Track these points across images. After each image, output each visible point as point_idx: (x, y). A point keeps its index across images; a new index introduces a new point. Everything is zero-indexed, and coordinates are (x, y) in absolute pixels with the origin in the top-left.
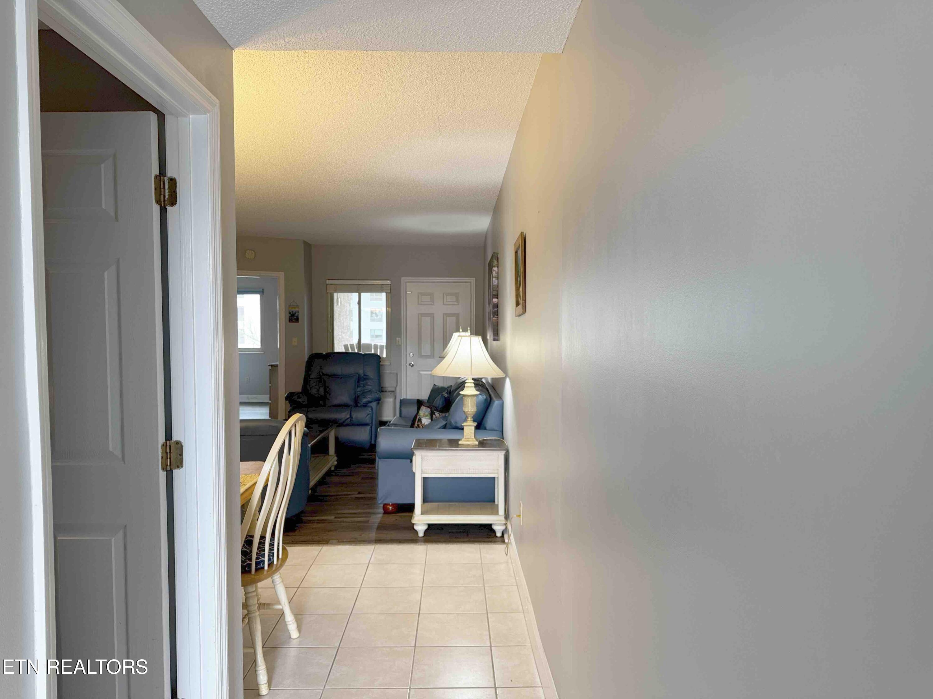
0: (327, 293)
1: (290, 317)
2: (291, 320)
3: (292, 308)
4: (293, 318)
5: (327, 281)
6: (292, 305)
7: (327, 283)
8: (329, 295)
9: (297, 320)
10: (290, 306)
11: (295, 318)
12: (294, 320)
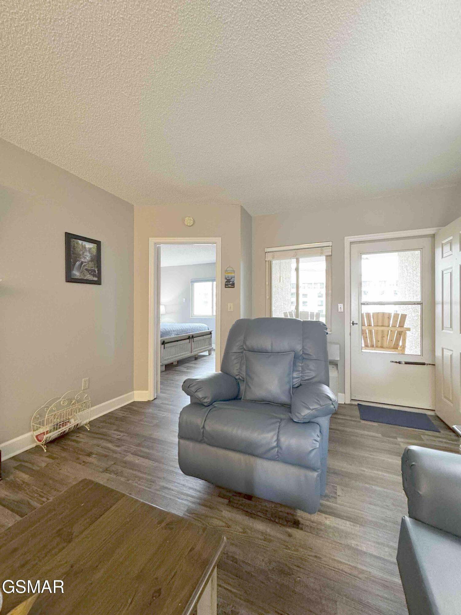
0: (266, 261)
1: (226, 282)
2: (226, 286)
3: (228, 273)
4: (229, 283)
5: (266, 249)
6: (229, 271)
7: (266, 251)
8: (267, 263)
9: (233, 285)
10: (226, 271)
11: (231, 283)
12: (230, 286)
